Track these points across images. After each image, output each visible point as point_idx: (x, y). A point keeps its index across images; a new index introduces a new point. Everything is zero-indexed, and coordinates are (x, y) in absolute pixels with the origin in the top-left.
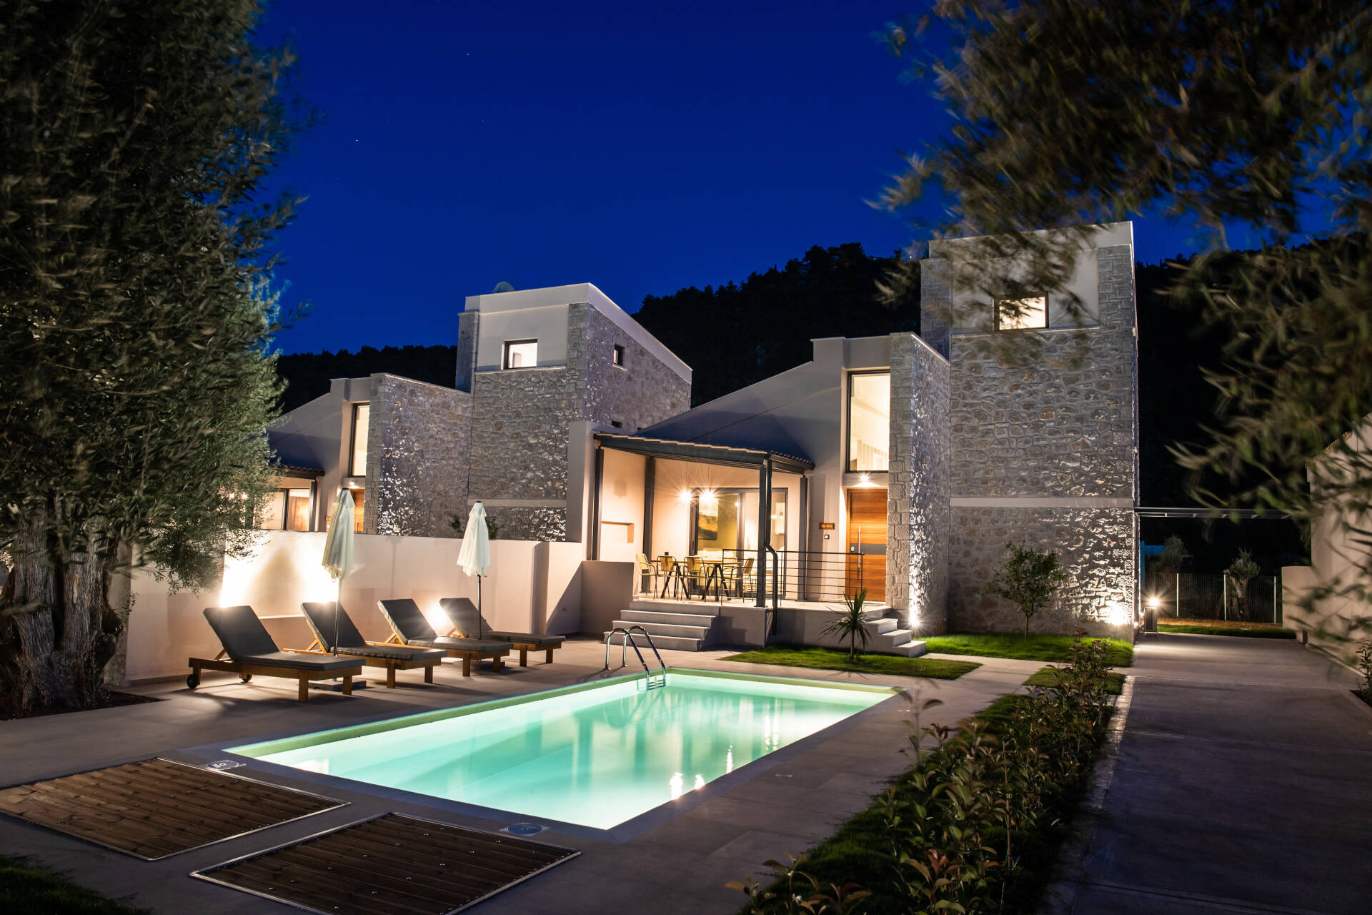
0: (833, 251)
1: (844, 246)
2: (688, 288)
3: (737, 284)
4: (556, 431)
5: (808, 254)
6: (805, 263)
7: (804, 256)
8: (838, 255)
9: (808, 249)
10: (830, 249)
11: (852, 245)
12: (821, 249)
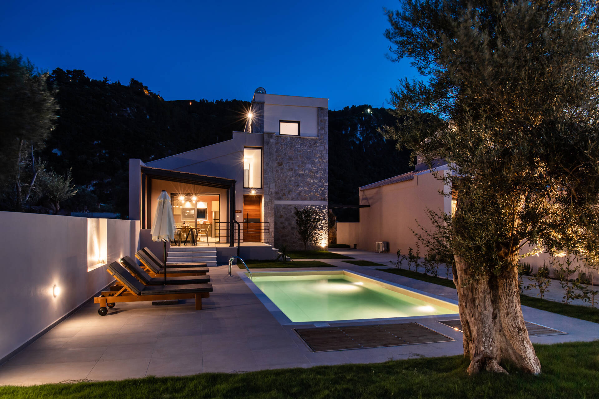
0: (69, 72)
1: (75, 71)
4: (314, 168)
5: (54, 72)
6: (53, 76)
7: (52, 72)
8: (72, 75)
9: (55, 69)
10: (67, 71)
11: (80, 71)
12: (62, 70)
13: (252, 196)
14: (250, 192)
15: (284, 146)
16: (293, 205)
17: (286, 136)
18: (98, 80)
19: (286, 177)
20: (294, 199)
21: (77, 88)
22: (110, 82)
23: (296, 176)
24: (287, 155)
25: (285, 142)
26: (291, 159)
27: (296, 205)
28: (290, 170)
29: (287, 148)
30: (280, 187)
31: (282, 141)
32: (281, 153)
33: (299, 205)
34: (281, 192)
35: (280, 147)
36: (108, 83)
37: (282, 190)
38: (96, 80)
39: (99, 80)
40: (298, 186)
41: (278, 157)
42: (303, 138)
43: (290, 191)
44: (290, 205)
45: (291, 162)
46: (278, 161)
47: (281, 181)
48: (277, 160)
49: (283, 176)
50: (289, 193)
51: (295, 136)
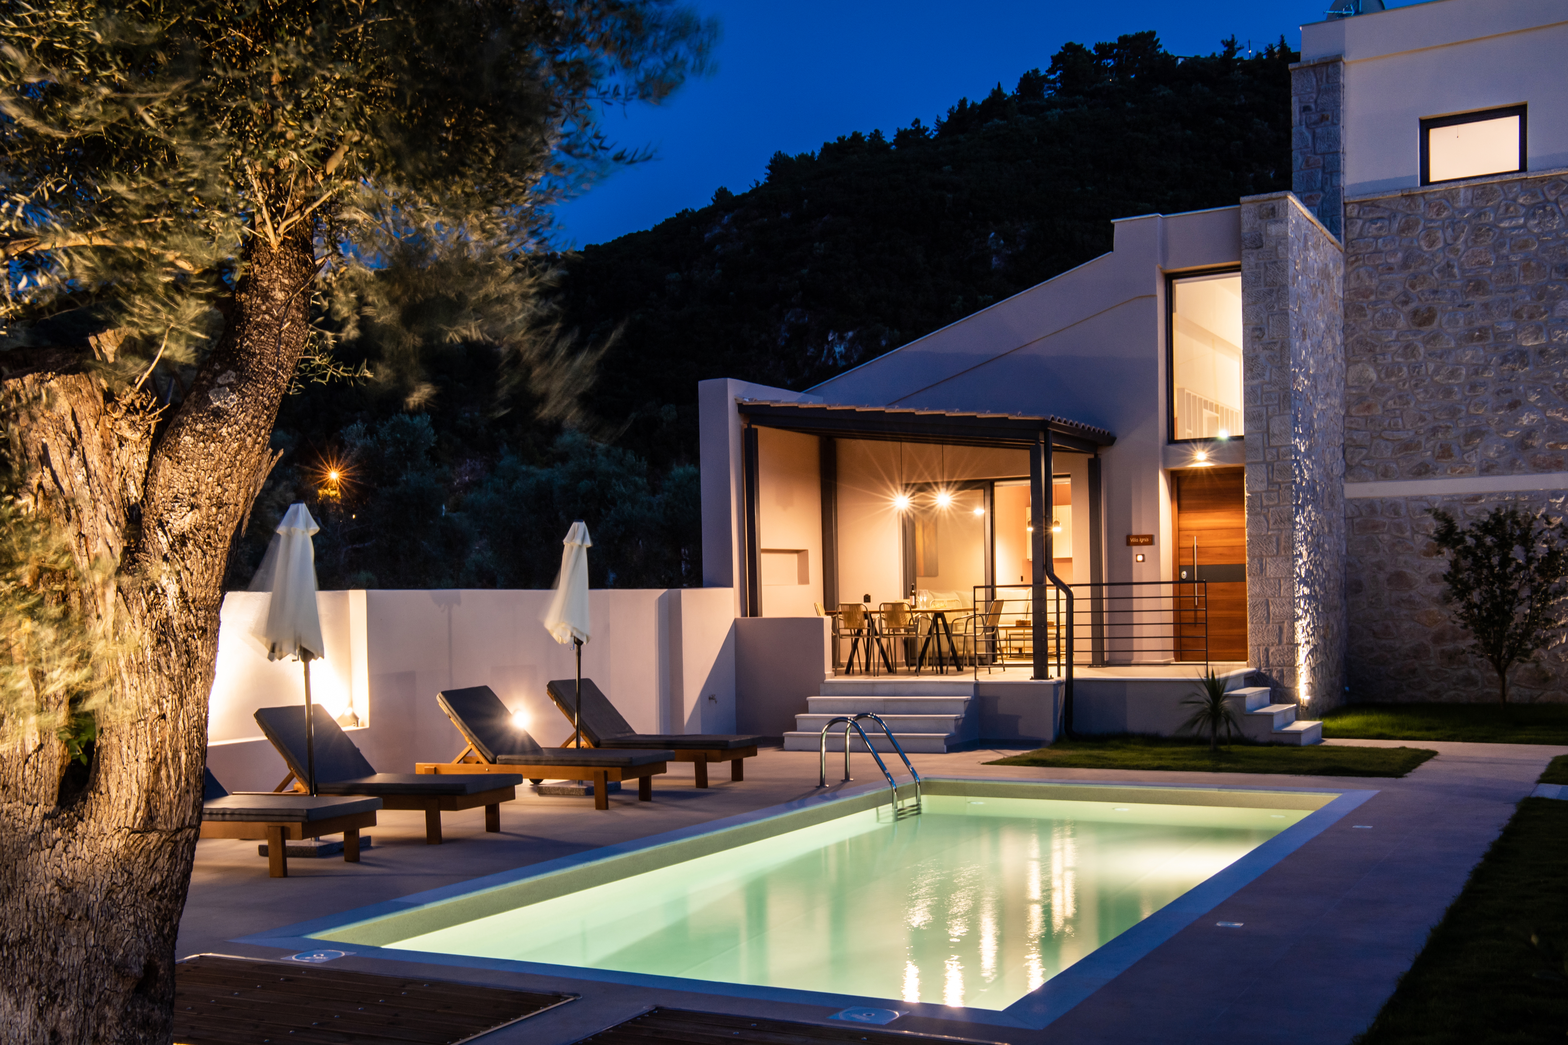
0: (1103, 50)
1: (1123, 40)
2: (848, 136)
3: (930, 125)
5: (1057, 60)
6: (1052, 77)
7: (1049, 64)
8: (1113, 58)
9: (1057, 50)
10: (1098, 47)
11: (1140, 37)
12: (1079, 48)
13: (1196, 475)
14: (1186, 457)
15: (1440, 234)
16: (1491, 495)
17: (1453, 186)
18: (1204, 54)
19: (1453, 374)
20: (1493, 466)
21: (1129, 104)
22: (1247, 54)
23: (1505, 360)
24: (1456, 270)
25: (1445, 214)
26: (1478, 286)
27: (1503, 494)
28: (1471, 338)
29: (1456, 239)
30: (1423, 419)
31: (1432, 215)
32: (1424, 268)
33: (1524, 493)
34: (1427, 439)
35: (1422, 243)
36: (1240, 59)
37: (1435, 431)
38: (1197, 57)
39: (1209, 55)
40: (1514, 405)
41: (1413, 286)
42: (1542, 180)
43: (1475, 433)
44: (1476, 498)
45: (1478, 300)
46: (1412, 306)
47: (1426, 391)
48: (1405, 303)
49: (1437, 371)
50: (1467, 442)
51: (1496, 180)
